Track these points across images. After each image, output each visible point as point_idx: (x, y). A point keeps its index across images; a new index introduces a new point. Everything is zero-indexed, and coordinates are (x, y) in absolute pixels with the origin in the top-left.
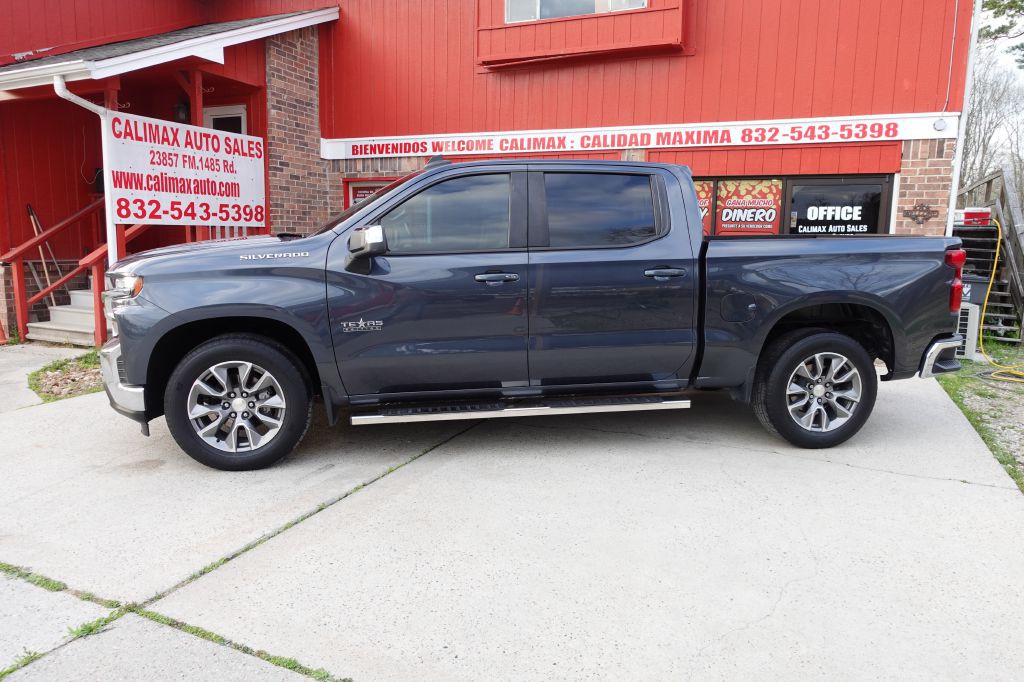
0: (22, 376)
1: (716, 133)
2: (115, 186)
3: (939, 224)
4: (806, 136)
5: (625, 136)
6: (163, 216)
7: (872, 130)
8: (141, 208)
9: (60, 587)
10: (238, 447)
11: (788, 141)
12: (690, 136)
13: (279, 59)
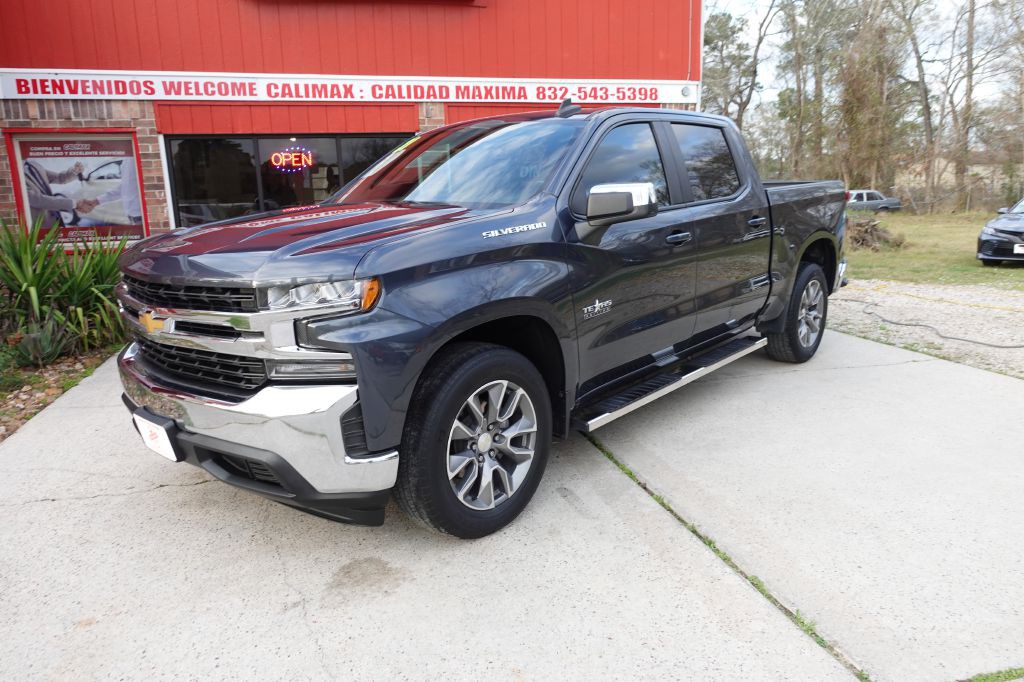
1: (513, 89)
4: (590, 96)
5: (422, 88)
7: (640, 93)
10: (496, 498)
11: (576, 100)
12: (488, 92)
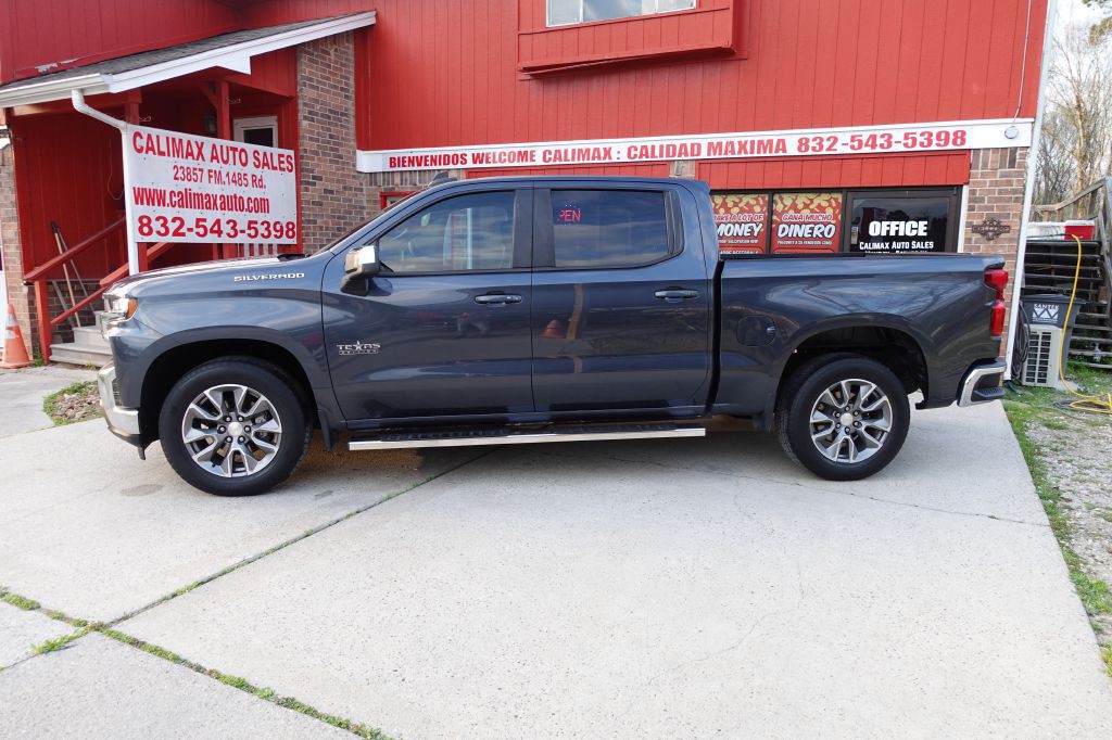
0: (38, 399)
1: (770, 142)
2: (137, 203)
3: (1010, 240)
4: (867, 145)
5: (674, 147)
6: (187, 233)
7: (938, 137)
8: (164, 225)
9: (33, 606)
10: (234, 472)
11: (847, 150)
12: (742, 146)
13: (312, 68)
